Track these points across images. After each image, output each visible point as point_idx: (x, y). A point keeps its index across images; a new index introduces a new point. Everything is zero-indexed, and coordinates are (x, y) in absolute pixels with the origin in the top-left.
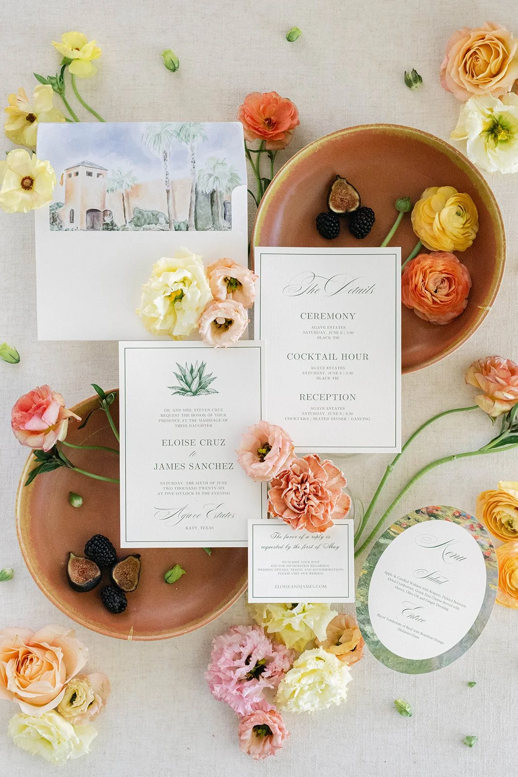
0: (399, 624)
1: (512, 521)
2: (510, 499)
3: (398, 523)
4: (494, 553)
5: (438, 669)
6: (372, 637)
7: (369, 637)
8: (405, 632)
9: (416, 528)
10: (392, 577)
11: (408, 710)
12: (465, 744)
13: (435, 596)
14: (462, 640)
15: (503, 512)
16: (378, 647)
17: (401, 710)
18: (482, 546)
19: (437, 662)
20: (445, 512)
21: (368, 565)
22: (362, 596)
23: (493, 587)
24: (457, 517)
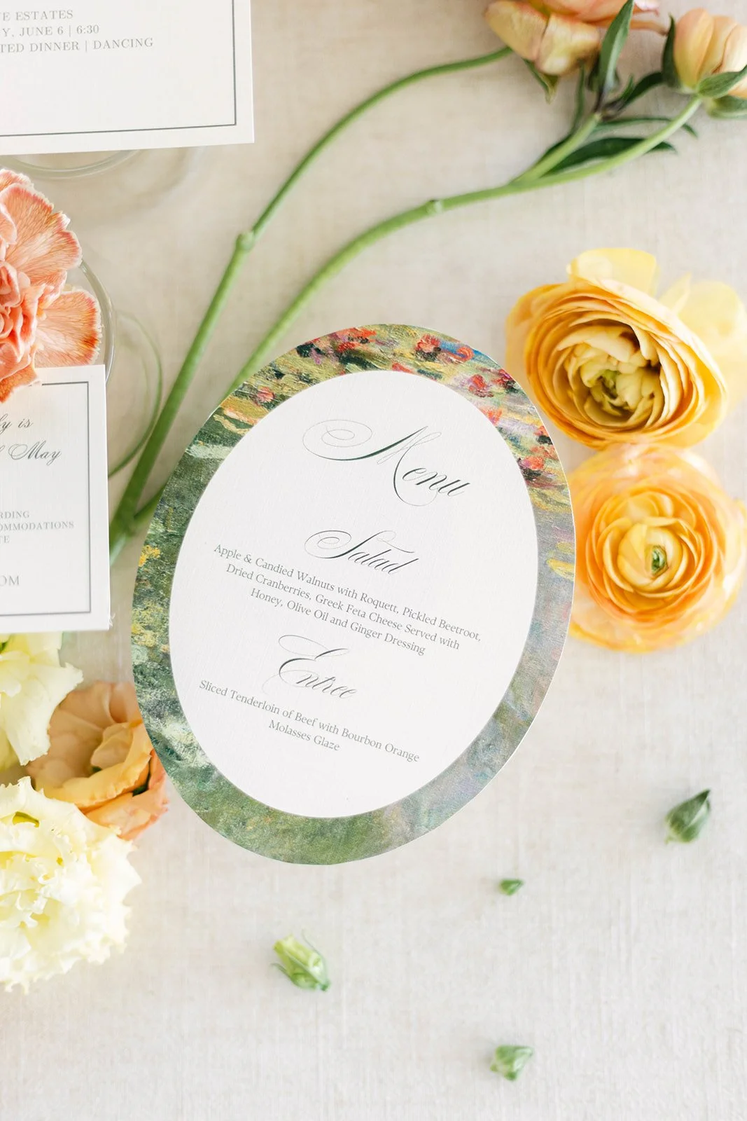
0: (273, 709)
1: (617, 373)
2: (605, 302)
3: (246, 391)
4: (555, 459)
5: (407, 840)
6: (187, 756)
7: (178, 758)
8: (291, 732)
9: (301, 402)
10: (239, 563)
11: (315, 971)
12: (494, 1069)
13: (380, 611)
14: (475, 743)
15: (588, 346)
16: (209, 786)
17: (296, 972)
18: (514, 441)
19: (400, 821)
20: (392, 342)
21: (161, 529)
22: (148, 628)
23: (560, 569)
24: (430, 357)
